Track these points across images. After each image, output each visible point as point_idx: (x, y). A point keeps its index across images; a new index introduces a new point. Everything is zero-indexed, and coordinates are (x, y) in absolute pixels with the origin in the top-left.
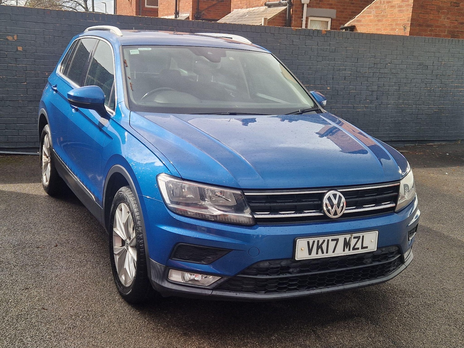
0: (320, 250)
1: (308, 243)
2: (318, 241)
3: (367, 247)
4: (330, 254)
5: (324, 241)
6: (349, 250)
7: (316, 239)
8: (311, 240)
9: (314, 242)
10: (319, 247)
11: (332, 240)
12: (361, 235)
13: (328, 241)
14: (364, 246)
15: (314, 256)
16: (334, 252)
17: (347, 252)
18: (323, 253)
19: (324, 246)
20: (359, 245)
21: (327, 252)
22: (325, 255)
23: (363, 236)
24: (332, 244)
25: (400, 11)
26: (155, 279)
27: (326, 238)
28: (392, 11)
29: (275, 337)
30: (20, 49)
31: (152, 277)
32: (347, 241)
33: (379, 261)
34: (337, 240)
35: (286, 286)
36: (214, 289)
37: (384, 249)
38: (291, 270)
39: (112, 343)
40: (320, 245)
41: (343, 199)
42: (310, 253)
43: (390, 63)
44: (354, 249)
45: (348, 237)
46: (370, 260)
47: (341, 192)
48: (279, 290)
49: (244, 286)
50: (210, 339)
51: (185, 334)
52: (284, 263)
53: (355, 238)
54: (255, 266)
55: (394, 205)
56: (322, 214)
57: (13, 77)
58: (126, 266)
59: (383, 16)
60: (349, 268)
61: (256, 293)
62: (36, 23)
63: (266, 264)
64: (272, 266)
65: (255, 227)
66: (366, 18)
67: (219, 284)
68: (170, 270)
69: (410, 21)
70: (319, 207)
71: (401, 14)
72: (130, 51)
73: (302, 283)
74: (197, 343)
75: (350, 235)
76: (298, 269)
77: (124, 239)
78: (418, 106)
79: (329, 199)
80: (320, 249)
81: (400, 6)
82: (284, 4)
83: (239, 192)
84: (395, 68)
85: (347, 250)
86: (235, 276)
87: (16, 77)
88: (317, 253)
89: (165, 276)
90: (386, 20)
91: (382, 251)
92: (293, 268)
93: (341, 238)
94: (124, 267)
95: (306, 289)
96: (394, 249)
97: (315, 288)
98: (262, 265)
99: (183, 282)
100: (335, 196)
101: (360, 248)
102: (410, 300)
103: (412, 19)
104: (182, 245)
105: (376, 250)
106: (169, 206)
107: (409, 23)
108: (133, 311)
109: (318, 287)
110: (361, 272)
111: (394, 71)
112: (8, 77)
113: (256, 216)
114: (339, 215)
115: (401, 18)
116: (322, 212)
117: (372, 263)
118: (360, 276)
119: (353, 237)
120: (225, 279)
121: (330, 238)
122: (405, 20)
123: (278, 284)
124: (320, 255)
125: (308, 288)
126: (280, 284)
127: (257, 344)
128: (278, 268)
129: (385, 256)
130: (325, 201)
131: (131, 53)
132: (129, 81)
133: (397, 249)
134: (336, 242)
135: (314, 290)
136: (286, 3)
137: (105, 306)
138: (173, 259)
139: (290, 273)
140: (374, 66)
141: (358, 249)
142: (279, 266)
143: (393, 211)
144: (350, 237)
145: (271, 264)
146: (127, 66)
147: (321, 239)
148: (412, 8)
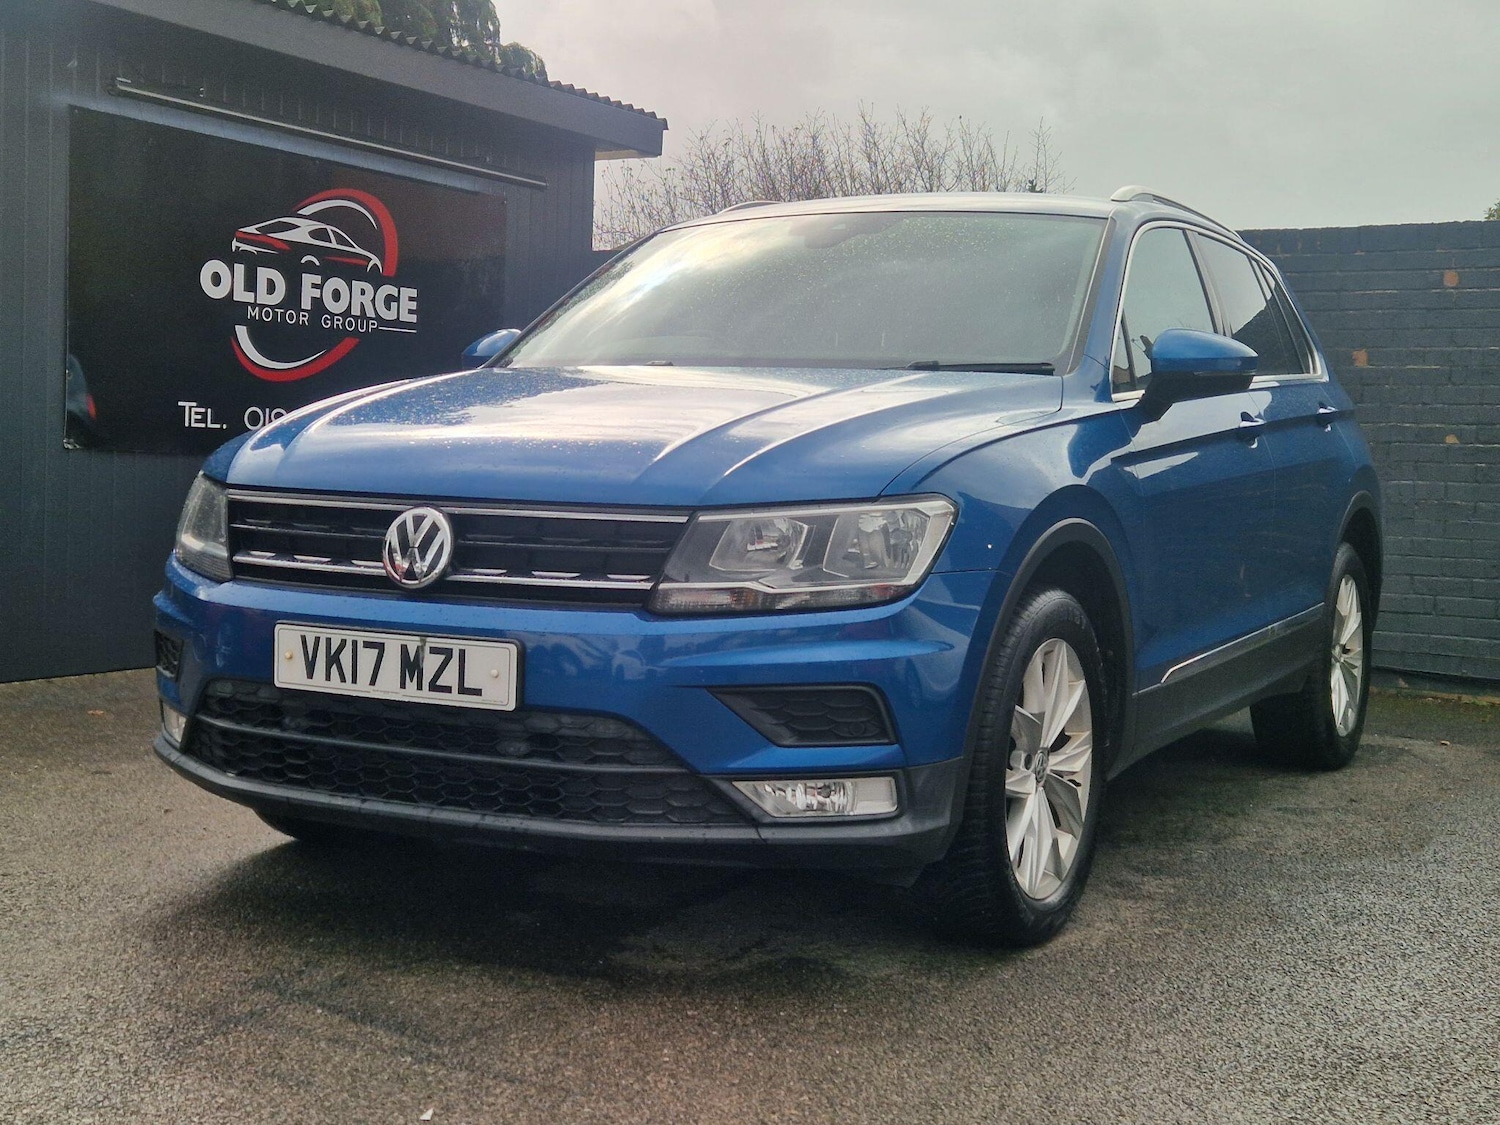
0: (335, 670)
1: (302, 639)
2: (329, 641)
3: (478, 692)
4: (362, 689)
5: (344, 642)
6: (420, 687)
7: (324, 633)
8: (311, 633)
9: (317, 639)
10: (333, 659)
11: (368, 645)
12: (456, 645)
13: (355, 643)
14: (466, 686)
15: (319, 684)
16: (373, 682)
17: (412, 694)
18: (343, 679)
19: (346, 658)
20: (450, 678)
21: (354, 681)
22: (348, 689)
23: (462, 653)
24: (367, 657)
27: (349, 635)
32: (411, 658)
33: (555, 758)
34: (380, 647)
40: (334, 652)
41: (444, 536)
42: (310, 675)
44: (434, 687)
45: (413, 644)
52: (264, 694)
53: (432, 650)
63: (228, 688)
64: (239, 696)
75: (418, 638)
76: (301, 722)
79: (402, 528)
80: (337, 666)
85: (410, 685)
88: (328, 678)
92: (290, 713)
93: (393, 643)
98: (219, 688)
100: (419, 521)
101: (455, 689)
105: (513, 707)
110: (494, 779)
113: (237, 558)
114: (423, 581)
117: (524, 757)
118: (494, 793)
119: (428, 649)
121: (362, 637)
123: (262, 757)
124: (335, 686)
126: (265, 758)
128: (255, 705)
129: (580, 748)
134: (377, 651)
139: (282, 728)
141: (448, 689)
142: (255, 699)
144: (419, 644)
147: (337, 636)
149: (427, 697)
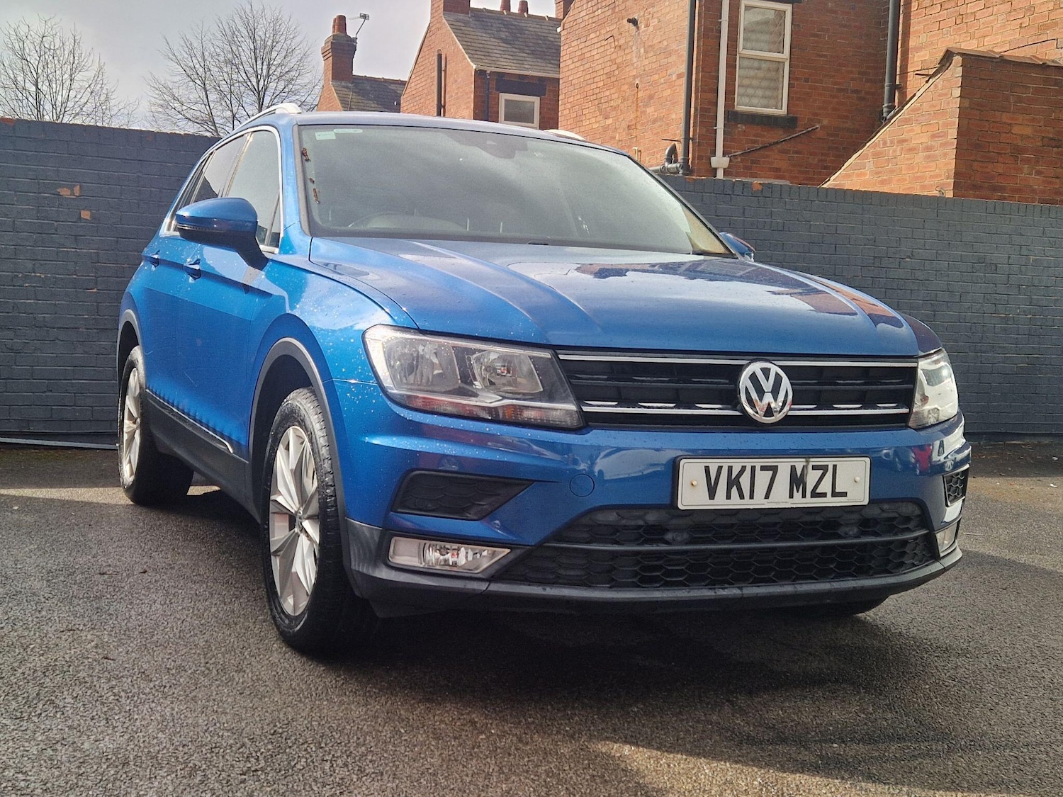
0: (734, 490)
1: (707, 470)
2: (730, 469)
3: (844, 494)
4: (759, 502)
5: (744, 469)
6: (804, 496)
7: (725, 463)
8: (713, 464)
9: (720, 468)
10: (733, 482)
11: (763, 468)
12: (829, 462)
13: (753, 468)
14: (837, 491)
15: (720, 502)
16: (767, 497)
17: (799, 501)
18: (742, 496)
19: (745, 481)
20: (825, 487)
21: (752, 497)
22: (747, 504)
23: (835, 467)
24: (763, 478)
25: (928, 157)
26: (358, 565)
27: (749, 463)
28: (910, 159)
29: (637, 708)
30: (86, 215)
31: (353, 563)
32: (799, 475)
33: (876, 534)
34: (774, 469)
35: (658, 574)
36: (492, 579)
37: (886, 507)
38: (669, 536)
39: (259, 709)
40: (733, 476)
41: (786, 383)
42: (712, 496)
43: (909, 257)
44: (815, 494)
45: (799, 464)
46: (856, 530)
47: (780, 367)
48: (644, 581)
49: (562, 572)
50: (486, 708)
51: (428, 700)
52: (652, 517)
53: (815, 468)
54: (585, 521)
55: (905, 410)
56: (737, 413)
57: (69, 275)
58: (297, 567)
59: (892, 171)
60: (805, 544)
61: (590, 586)
62: (123, 161)
63: (612, 517)
64: (624, 522)
65: (584, 431)
66: (855, 179)
67: (505, 566)
68: (393, 540)
69: (953, 177)
70: (731, 398)
71: (930, 164)
72: (317, 134)
73: (696, 571)
74: (456, 713)
75: (804, 460)
76: (686, 536)
77: (293, 512)
78: (979, 354)
79: (753, 377)
80: (735, 487)
81: (928, 149)
82: (672, 171)
83: (546, 355)
84: (923, 268)
85: (798, 495)
86: (540, 546)
87: (75, 276)
88: (728, 497)
89: (381, 555)
90: (899, 180)
91: (883, 511)
92: (675, 530)
93: (784, 466)
94: (293, 570)
95: (706, 585)
96: (909, 509)
97: (726, 586)
98: (602, 517)
99: (422, 566)
100: (766, 372)
101: (829, 494)
102: (960, 661)
103: (957, 174)
104: (421, 475)
105: (866, 502)
106: (391, 393)
107: (949, 184)
108: (310, 666)
109: (733, 584)
110: (834, 556)
111: (920, 275)
112: (57, 276)
113: (585, 409)
114: (778, 417)
115: (932, 173)
116: (738, 407)
117: (858, 537)
118: (832, 566)
119: (810, 467)
120: (518, 552)
121: (758, 463)
122: (940, 176)
123: (641, 569)
124: (735, 503)
125: (712, 584)
126: (645, 569)
127: (595, 717)
128: (640, 527)
129: (891, 525)
130: (744, 381)
131: (318, 138)
132: (311, 187)
133: (918, 512)
134: (771, 472)
135: (726, 590)
136: (677, 168)
137: (248, 657)
138: (399, 510)
139: (667, 543)
140: (873, 263)
141: (824, 495)
142: (641, 522)
143: (904, 424)
144: (805, 464)
145: (623, 518)
146: (307, 160)
147: (737, 464)
148: (955, 151)
149: (810, 502)
